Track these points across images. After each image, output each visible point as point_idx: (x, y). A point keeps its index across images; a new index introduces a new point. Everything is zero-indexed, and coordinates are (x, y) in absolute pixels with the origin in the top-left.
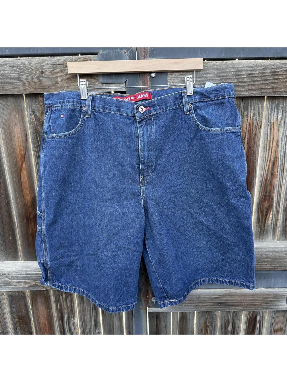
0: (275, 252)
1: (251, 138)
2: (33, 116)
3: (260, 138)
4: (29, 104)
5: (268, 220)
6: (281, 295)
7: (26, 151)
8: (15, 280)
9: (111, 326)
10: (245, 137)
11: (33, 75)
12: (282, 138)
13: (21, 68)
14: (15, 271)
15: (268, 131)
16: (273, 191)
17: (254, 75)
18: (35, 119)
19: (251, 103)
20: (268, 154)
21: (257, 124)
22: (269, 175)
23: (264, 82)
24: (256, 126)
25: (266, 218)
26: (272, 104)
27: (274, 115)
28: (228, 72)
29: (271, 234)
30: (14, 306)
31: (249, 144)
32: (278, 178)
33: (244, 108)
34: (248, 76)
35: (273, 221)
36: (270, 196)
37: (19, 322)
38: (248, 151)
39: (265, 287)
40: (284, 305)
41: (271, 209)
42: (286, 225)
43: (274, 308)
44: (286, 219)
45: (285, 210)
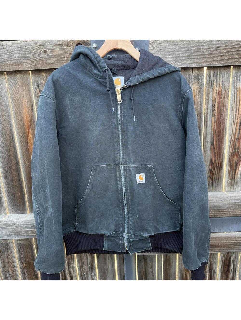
1: (221, 102)
2: (38, 89)
3: (228, 102)
4: (34, 79)
5: (238, 172)
7: (32, 119)
8: (23, 229)
9: (105, 269)
10: (215, 101)
11: (38, 54)
13: (28, 49)
14: (23, 221)
15: (234, 96)
17: (221, 48)
18: (40, 92)
19: (220, 73)
20: (236, 116)
21: (225, 90)
22: (237, 133)
23: (230, 53)
24: (225, 92)
25: (236, 170)
26: (237, 73)
27: (239, 82)
28: (199, 46)
30: (22, 253)
31: (219, 108)
33: (214, 77)
34: (217, 49)
36: (238, 152)
37: (26, 267)
38: (219, 114)
39: (237, 231)
41: (240, 164)
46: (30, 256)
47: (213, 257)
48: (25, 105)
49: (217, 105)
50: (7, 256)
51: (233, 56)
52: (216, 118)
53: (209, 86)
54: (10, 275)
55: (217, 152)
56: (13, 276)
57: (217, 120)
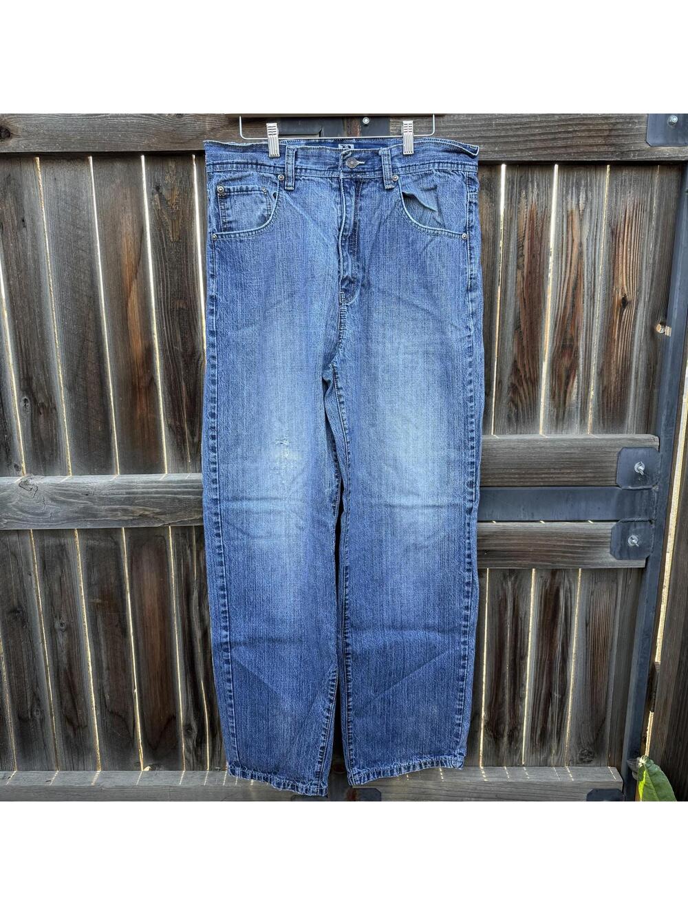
0: (583, 448)
1: (534, 239)
2: (156, 196)
3: (549, 238)
4: (151, 172)
5: (571, 393)
6: (601, 537)
7: (139, 259)
8: (105, 505)
10: (524, 236)
11: (165, 120)
12: (587, 239)
14: (106, 486)
15: (563, 227)
16: (577, 336)
17: (532, 125)
18: (160, 202)
19: (532, 177)
20: (566, 269)
21: (543, 213)
22: (569, 306)
23: (550, 137)
24: (543, 217)
25: (567, 387)
26: (568, 179)
27: (572, 198)
28: (490, 119)
29: (577, 420)
30: (95, 570)
31: (531, 251)
32: (585, 312)
33: (520, 186)
34: (524, 126)
35: (580, 396)
36: (571, 347)
37: (102, 604)
38: (530, 262)
39: (568, 519)
40: (607, 559)
41: (575, 373)
42: (603, 403)
43: (589, 564)
44: (603, 391)
45: (600, 374)
46: (113, 580)
47: (519, 587)
48: (127, 227)
49: (526, 243)
50: (60, 578)
51: (555, 141)
52: (525, 271)
53: (511, 203)
54: (62, 624)
55: (528, 347)
56: (68, 629)
57: (527, 277)
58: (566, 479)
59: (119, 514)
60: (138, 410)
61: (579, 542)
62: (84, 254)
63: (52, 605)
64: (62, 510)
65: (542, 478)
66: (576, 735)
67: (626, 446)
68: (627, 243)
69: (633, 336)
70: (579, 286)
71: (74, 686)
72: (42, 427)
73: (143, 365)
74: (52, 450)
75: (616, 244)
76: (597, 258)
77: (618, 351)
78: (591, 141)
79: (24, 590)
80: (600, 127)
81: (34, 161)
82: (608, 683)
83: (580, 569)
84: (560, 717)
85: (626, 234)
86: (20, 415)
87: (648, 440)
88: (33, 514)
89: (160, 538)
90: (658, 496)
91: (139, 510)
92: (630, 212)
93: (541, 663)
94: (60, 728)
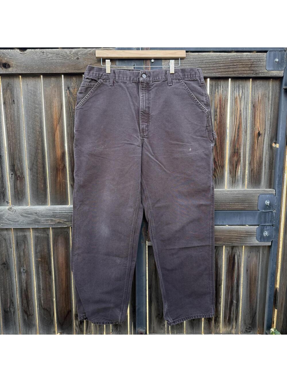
0: (244, 194)
1: (222, 108)
2: (68, 91)
3: (227, 108)
4: (66, 82)
5: (238, 172)
6: (252, 232)
7: (60, 116)
8: (43, 218)
10: (217, 107)
11: (72, 60)
12: (243, 108)
13: (64, 56)
14: (44, 210)
15: (233, 103)
16: (240, 148)
17: (220, 62)
18: (69, 93)
19: (220, 84)
20: (235, 120)
22: (236, 136)
23: (227, 67)
24: (225, 99)
25: (236, 169)
26: (235, 84)
27: (236, 92)
28: (202, 60)
29: (241, 183)
30: (39, 246)
31: (220, 113)
32: (243, 138)
33: (215, 87)
34: (216, 63)
35: (242, 173)
36: (237, 152)
37: (41, 261)
38: (220, 118)
39: (238, 224)
40: (255, 242)
41: (239, 163)
42: (251, 176)
43: (247, 244)
44: (251, 171)
45: (250, 164)
46: (46, 250)
47: (218, 254)
48: (56, 103)
49: (218, 110)
50: (24, 250)
51: (229, 69)
52: (218, 121)
53: (212, 94)
54: (24, 270)
55: (219, 152)
56: (26, 272)
57: (219, 123)
58: (237, 207)
59: (49, 221)
60: (59, 178)
61: (243, 234)
62: (38, 114)
63: (20, 261)
64: (26, 220)
65: (227, 207)
66: (244, 320)
67: (262, 193)
68: (259, 110)
69: (263, 148)
70: (240, 127)
71: (28, 297)
72: (18, 185)
73: (61, 160)
74: (22, 195)
75: (255, 110)
76: (247, 116)
77: (257, 154)
78: (243, 69)
79: (8, 255)
80: (247, 63)
81: (19, 77)
82: (257, 296)
83: (244, 246)
84: (236, 312)
85: (259, 106)
86: (10, 180)
87: (271, 191)
88: (13, 222)
89: (66, 233)
90: (276, 215)
91: (57, 220)
92: (260, 98)
93: (228, 287)
94: (22, 316)
